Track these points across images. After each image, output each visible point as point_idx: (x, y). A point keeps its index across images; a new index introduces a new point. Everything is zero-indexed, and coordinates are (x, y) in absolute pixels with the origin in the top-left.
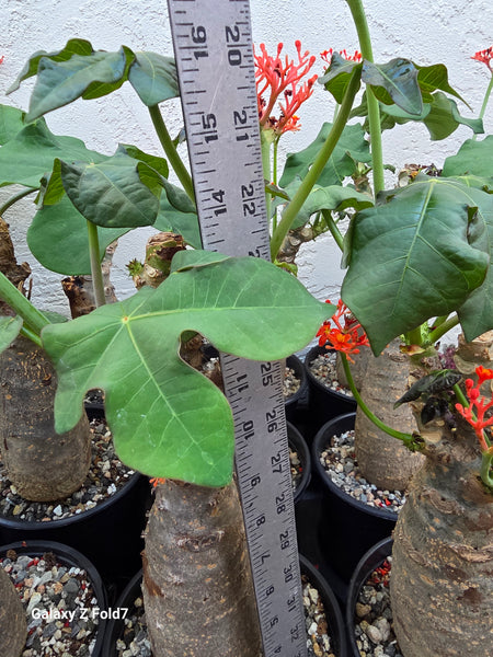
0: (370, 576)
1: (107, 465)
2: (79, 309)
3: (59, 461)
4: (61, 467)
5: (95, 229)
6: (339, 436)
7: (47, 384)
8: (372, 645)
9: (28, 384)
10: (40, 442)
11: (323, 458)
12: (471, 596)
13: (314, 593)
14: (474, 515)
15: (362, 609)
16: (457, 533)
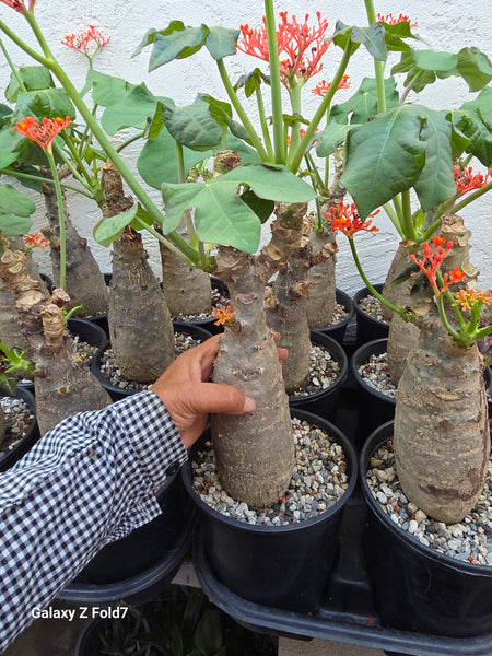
0: (385, 444)
3: (152, 349)
4: (153, 354)
5: (181, 149)
6: (377, 356)
7: (145, 288)
8: (379, 482)
9: (131, 287)
10: (139, 332)
11: (361, 370)
12: (444, 426)
13: (339, 449)
14: (448, 366)
15: (375, 461)
16: (436, 380)
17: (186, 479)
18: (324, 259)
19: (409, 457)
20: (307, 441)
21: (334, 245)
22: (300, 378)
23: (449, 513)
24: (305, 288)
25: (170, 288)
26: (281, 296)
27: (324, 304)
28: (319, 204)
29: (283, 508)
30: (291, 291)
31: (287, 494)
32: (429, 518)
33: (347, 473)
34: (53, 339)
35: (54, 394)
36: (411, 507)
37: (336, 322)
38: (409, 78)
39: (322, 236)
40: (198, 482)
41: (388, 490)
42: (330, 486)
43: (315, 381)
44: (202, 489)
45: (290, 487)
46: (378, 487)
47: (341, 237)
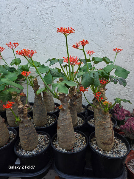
0: (94, 136)
1: (50, 121)
2: (45, 95)
3: (43, 118)
4: (43, 119)
5: (53, 77)
6: (92, 119)
7: (42, 104)
8: (93, 144)
9: (39, 104)
10: (40, 114)
11: (89, 122)
12: (104, 129)
13: (84, 138)
14: (104, 116)
15: (92, 140)
16: (102, 119)
17: (52, 145)
18: (79, 97)
19: (98, 136)
20: (77, 136)
21: (81, 94)
22: (75, 123)
23: (107, 148)
24: (76, 103)
25: (45, 105)
26: (71, 105)
27: (80, 107)
28: (78, 86)
29: (73, 150)
30: (73, 104)
31: (73, 147)
32: (103, 150)
33: (86, 143)
34: (25, 114)
35: (24, 126)
36: (100, 148)
37: (83, 111)
38: (94, 62)
39: (79, 93)
40: (54, 146)
41: (95, 145)
42: (83, 145)
43: (79, 124)
44: (55, 147)
45: (74, 146)
46: (93, 145)
47: (82, 93)
